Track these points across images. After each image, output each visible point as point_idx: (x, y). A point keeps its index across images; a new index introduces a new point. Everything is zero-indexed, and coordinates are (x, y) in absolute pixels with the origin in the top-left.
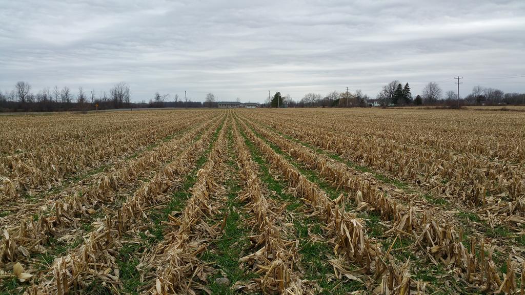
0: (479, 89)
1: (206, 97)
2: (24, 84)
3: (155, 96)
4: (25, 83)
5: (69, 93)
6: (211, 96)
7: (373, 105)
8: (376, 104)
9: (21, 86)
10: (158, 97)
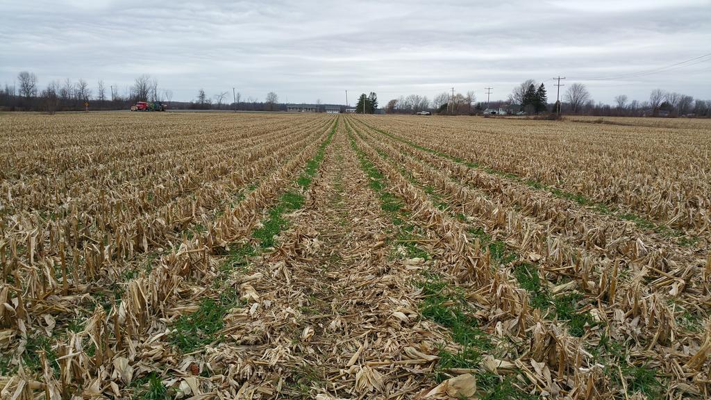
0: (659, 94)
1: (266, 96)
2: (28, 74)
3: (198, 94)
4: (30, 74)
5: (86, 88)
6: (273, 95)
7: (497, 112)
8: (502, 112)
9: (24, 76)
10: (202, 96)
